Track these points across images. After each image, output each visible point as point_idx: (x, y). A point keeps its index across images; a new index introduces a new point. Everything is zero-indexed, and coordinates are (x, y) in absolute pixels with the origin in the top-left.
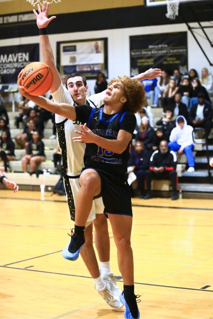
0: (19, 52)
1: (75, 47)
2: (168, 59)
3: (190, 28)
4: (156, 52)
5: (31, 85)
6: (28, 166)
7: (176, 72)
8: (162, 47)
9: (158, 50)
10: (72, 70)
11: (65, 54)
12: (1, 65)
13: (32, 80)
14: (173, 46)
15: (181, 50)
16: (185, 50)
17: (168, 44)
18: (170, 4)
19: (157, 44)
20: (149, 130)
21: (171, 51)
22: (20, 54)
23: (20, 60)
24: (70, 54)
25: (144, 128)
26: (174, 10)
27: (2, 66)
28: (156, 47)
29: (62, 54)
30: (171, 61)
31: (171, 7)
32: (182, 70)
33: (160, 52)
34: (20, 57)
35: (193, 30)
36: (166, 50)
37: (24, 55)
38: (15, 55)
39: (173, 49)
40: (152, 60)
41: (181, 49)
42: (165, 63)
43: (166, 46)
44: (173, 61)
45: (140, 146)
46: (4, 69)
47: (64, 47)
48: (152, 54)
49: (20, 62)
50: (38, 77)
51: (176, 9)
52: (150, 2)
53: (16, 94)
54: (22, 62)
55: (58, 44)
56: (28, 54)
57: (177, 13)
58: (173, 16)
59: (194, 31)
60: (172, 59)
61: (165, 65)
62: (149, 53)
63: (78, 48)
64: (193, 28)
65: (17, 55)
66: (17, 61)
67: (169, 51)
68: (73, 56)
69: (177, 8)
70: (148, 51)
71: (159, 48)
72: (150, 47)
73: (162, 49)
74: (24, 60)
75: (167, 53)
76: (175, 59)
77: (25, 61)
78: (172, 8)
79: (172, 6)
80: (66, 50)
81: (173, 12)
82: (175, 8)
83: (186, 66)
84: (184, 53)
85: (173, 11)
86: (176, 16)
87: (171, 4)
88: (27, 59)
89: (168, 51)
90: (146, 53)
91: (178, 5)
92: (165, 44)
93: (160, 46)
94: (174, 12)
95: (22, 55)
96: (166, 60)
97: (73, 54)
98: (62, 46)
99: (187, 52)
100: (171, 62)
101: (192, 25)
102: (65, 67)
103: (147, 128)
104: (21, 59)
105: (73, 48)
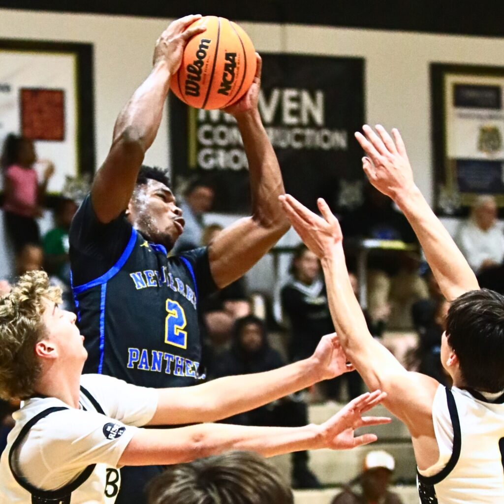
0: (283, 85)
1: (497, 90)
5: (197, 59)
10: (487, 181)
11: (461, 116)
12: (207, 128)
13: (200, 71)
22: (289, 93)
23: (289, 119)
24: (480, 117)
27: (208, 135)
29: (451, 111)
34: (288, 105)
37: (306, 97)
46: (215, 147)
47: (459, 89)
49: (291, 127)
50: (194, 87)
54: (300, 126)
55: (437, 72)
56: (320, 96)
65: (276, 94)
66: (278, 121)
68: (491, 124)
74: (305, 119)
77: (312, 124)
80: (465, 99)
88: (319, 117)
95: (297, 100)
97: (491, 117)
98: (451, 80)
102: (463, 164)
104: (295, 113)
105: (490, 95)
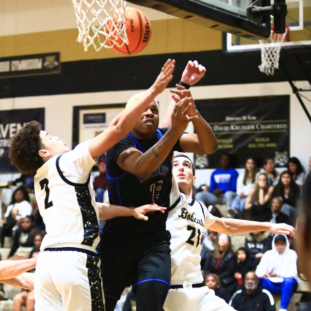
0: (10, 122)
1: (104, 115)
2: (257, 140)
3: (295, 90)
4: (237, 128)
6: (24, 308)
7: (269, 161)
8: (248, 120)
9: (240, 125)
11: (87, 127)
14: (266, 119)
15: (278, 126)
16: (285, 126)
17: (258, 115)
18: (265, 48)
19: (240, 115)
20: (230, 256)
21: (262, 127)
22: (13, 125)
23: (11, 135)
24: (95, 127)
25: (221, 252)
26: (273, 59)
28: (237, 119)
30: (261, 143)
31: (267, 55)
32: (280, 159)
33: (244, 128)
34: (12, 130)
35: (300, 93)
36: (255, 125)
37: (19, 126)
38: (4, 127)
39: (267, 124)
40: (231, 140)
41: (279, 123)
42: (251, 146)
43: (254, 118)
44: (265, 143)
45: (213, 281)
47: (85, 116)
48: (230, 131)
51: (275, 58)
52: (233, 45)
53: (4, 190)
55: (76, 110)
57: (277, 65)
58: (271, 70)
59: (302, 96)
60: (263, 140)
61: (252, 149)
62: (226, 129)
63: (108, 118)
64: (301, 90)
65: (7, 126)
66: (8, 137)
67: (259, 126)
68: (100, 130)
69: (278, 57)
70: (223, 126)
71: (242, 120)
72: (228, 119)
73: (247, 123)
75: (256, 129)
76: (268, 140)
78: (269, 56)
79: (269, 52)
80: (88, 120)
81: (270, 63)
82: (273, 56)
83: (286, 153)
84: (285, 131)
85: (271, 60)
86: (276, 70)
87: (267, 49)
89: (257, 127)
90: (221, 129)
91: (278, 51)
92: (252, 116)
93: (244, 118)
94: (273, 63)
95: (16, 127)
96: (253, 142)
97: (101, 127)
98: (82, 113)
99: (288, 129)
100: (262, 146)
101: (299, 84)
103: (227, 253)
104: (14, 133)
105: (101, 117)
